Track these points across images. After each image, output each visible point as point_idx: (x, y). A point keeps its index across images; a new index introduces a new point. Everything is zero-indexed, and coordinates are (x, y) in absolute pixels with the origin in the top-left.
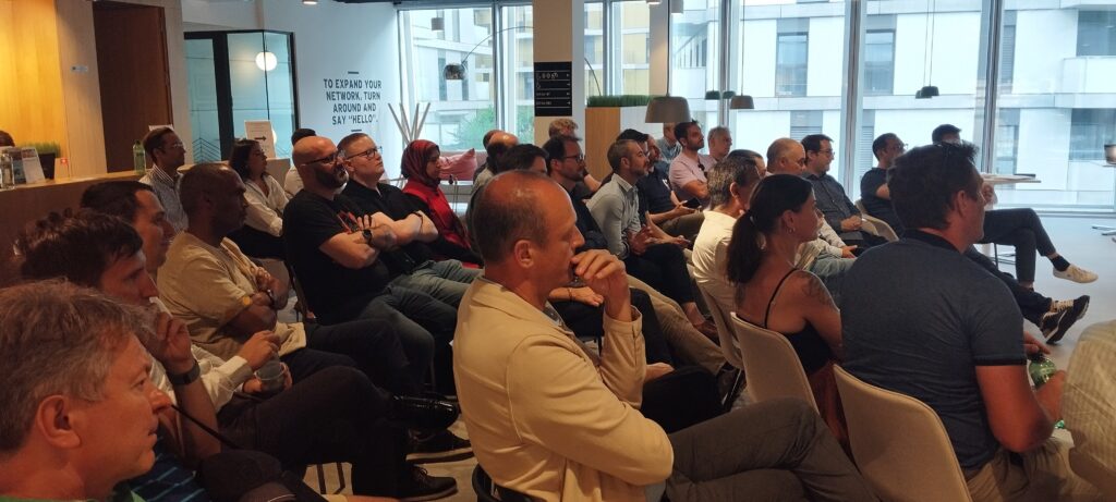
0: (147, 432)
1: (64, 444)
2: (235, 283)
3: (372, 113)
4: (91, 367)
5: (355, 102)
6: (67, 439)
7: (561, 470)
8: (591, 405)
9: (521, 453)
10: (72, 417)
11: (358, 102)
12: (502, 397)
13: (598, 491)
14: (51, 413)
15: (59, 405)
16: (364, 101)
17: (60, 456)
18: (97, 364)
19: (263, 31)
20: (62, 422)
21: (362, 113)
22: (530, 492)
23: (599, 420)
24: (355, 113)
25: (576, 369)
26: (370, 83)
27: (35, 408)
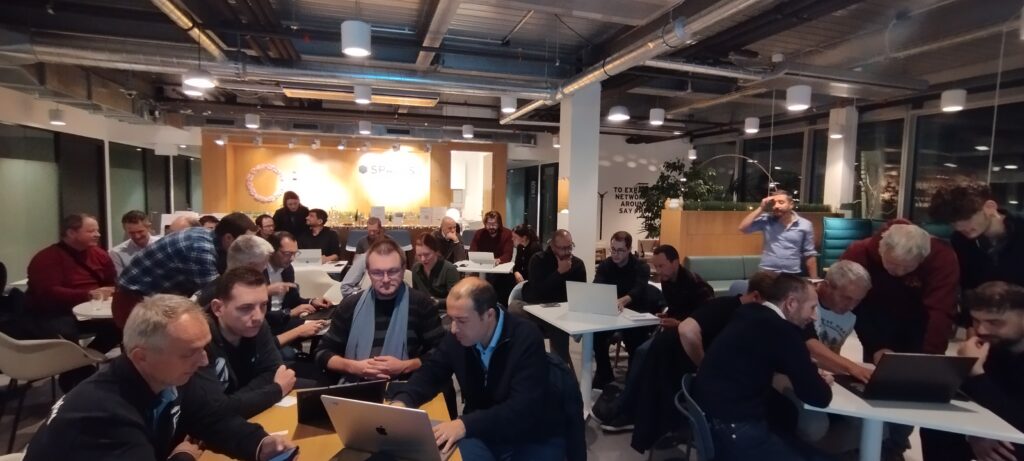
5: (640, 201)
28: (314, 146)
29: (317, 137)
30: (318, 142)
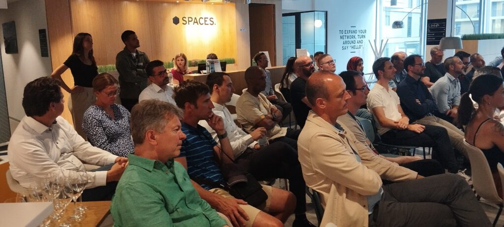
0: (177, 145)
1: (153, 144)
2: (260, 110)
3: (361, 44)
4: (161, 123)
5: (353, 40)
6: (154, 142)
7: (330, 185)
8: (341, 161)
9: (315, 176)
10: (155, 137)
11: (355, 39)
12: (308, 154)
13: (345, 195)
14: (150, 135)
15: (152, 132)
16: (357, 39)
17: (152, 147)
18: (163, 123)
19: (314, 11)
20: (152, 137)
21: (356, 44)
22: (318, 191)
23: (344, 167)
24: (353, 45)
25: (337, 146)
26: (361, 31)
27: (146, 132)
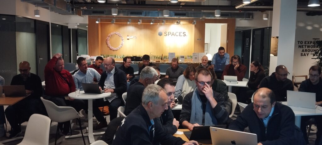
5: (315, 49)
28: (139, 23)
29: (140, 18)
30: (141, 21)
